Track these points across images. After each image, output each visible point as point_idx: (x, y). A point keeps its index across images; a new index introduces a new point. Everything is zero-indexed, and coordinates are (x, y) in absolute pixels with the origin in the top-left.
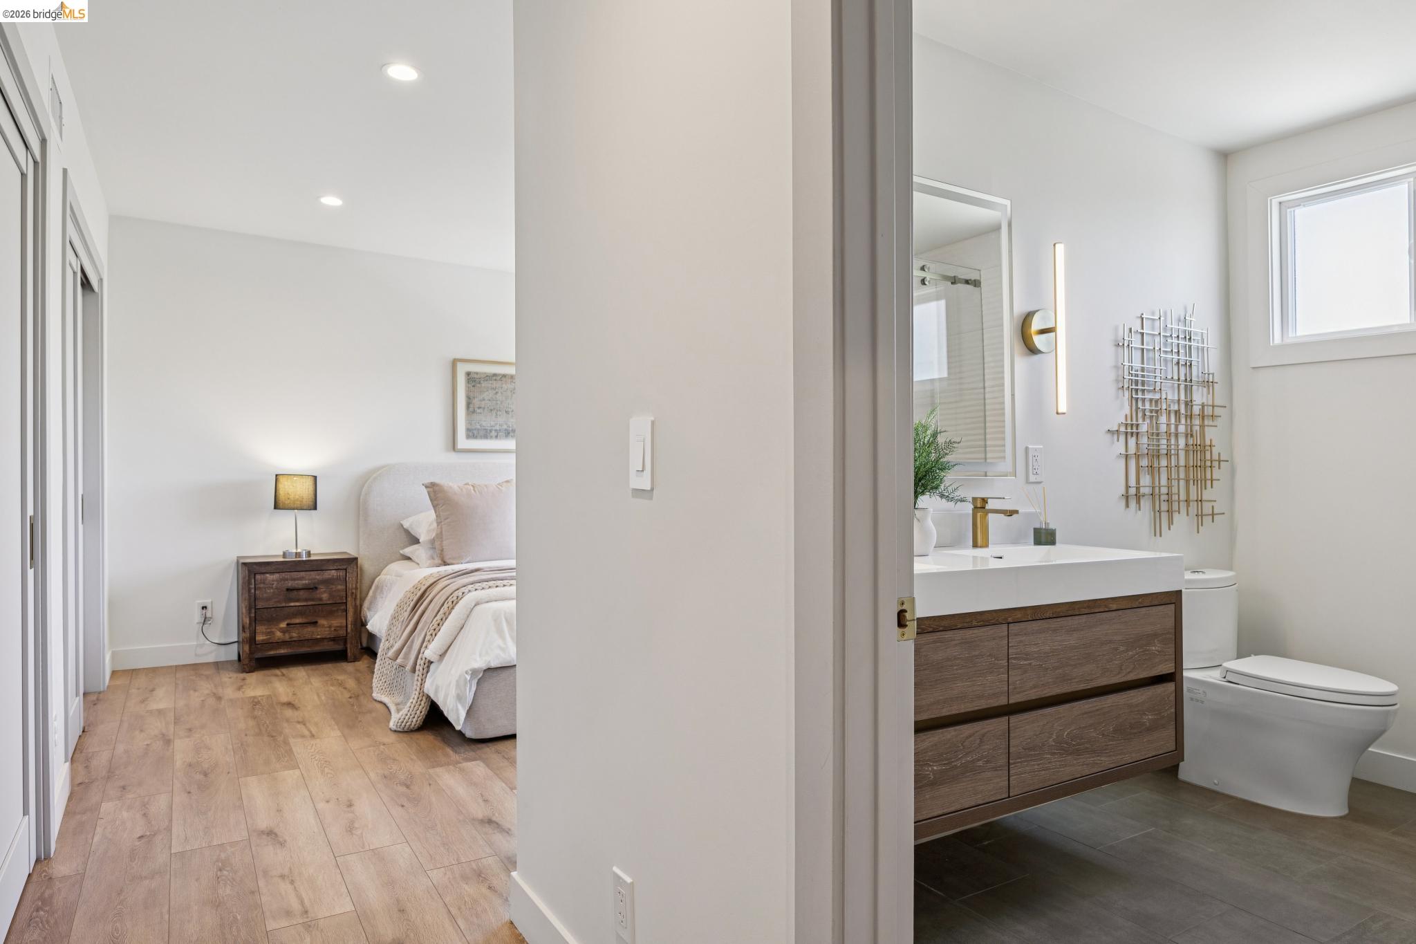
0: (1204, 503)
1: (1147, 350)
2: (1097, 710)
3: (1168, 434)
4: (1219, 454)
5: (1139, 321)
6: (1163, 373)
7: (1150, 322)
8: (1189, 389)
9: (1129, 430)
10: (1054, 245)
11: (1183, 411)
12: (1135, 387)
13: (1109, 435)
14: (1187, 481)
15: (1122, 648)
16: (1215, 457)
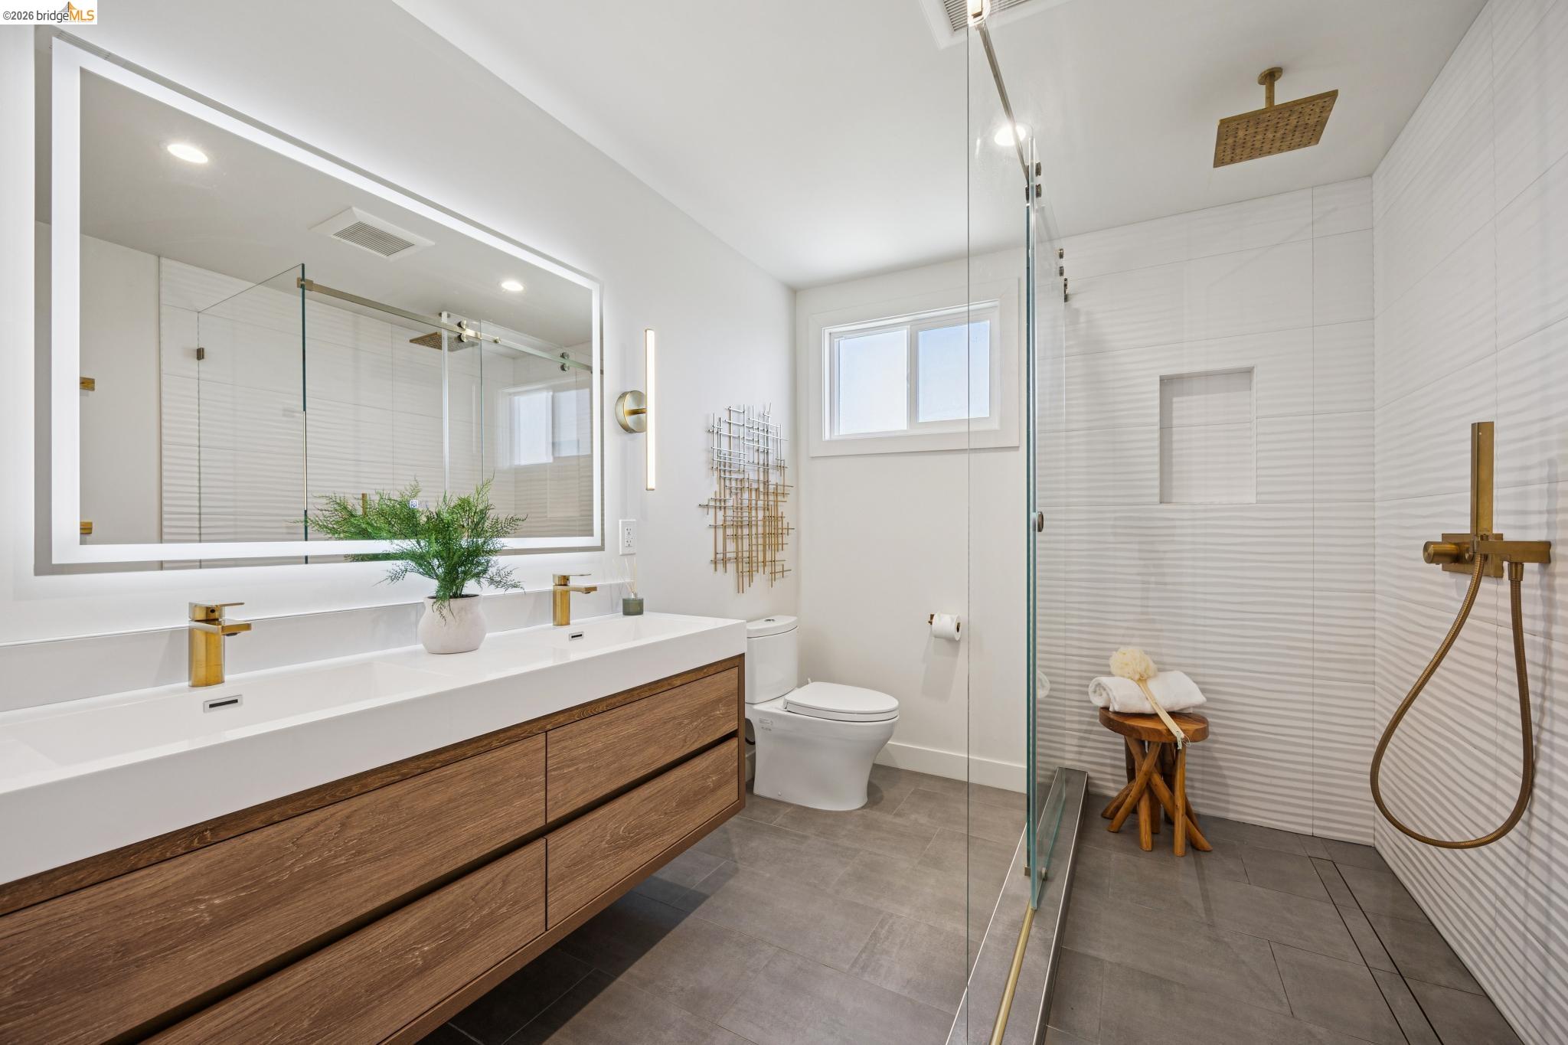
0: (776, 563)
1: (734, 437)
2: (659, 791)
3: (750, 508)
4: (788, 523)
5: (728, 412)
6: (746, 458)
7: (736, 414)
8: (766, 472)
9: (718, 504)
10: (646, 331)
11: (761, 489)
12: (722, 468)
13: (700, 509)
14: (764, 546)
15: (686, 721)
16: (785, 526)
